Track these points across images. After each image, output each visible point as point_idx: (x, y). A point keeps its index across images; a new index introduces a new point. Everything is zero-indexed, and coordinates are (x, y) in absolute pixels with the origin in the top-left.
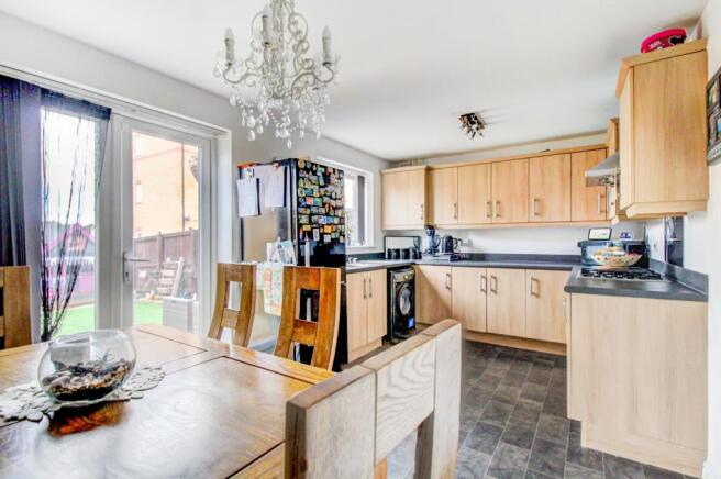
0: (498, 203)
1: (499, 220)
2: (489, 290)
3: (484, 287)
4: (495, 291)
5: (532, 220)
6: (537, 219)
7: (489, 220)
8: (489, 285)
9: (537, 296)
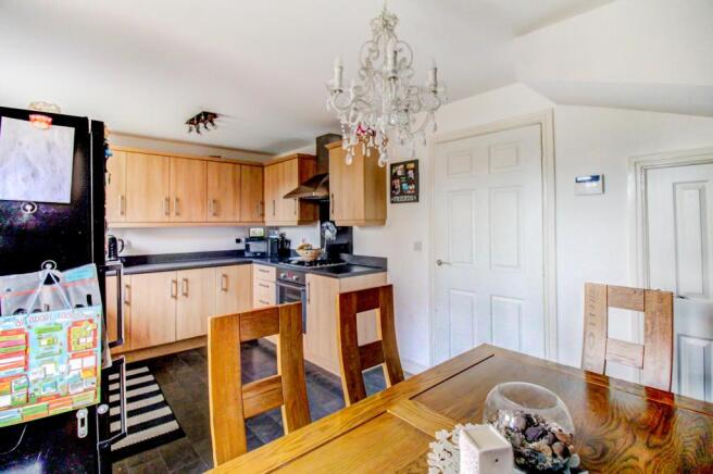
0: (177, 200)
1: (178, 219)
2: (180, 295)
3: (174, 292)
4: (186, 295)
5: (209, 219)
6: (215, 219)
7: (167, 219)
8: (180, 288)
9: (226, 290)
